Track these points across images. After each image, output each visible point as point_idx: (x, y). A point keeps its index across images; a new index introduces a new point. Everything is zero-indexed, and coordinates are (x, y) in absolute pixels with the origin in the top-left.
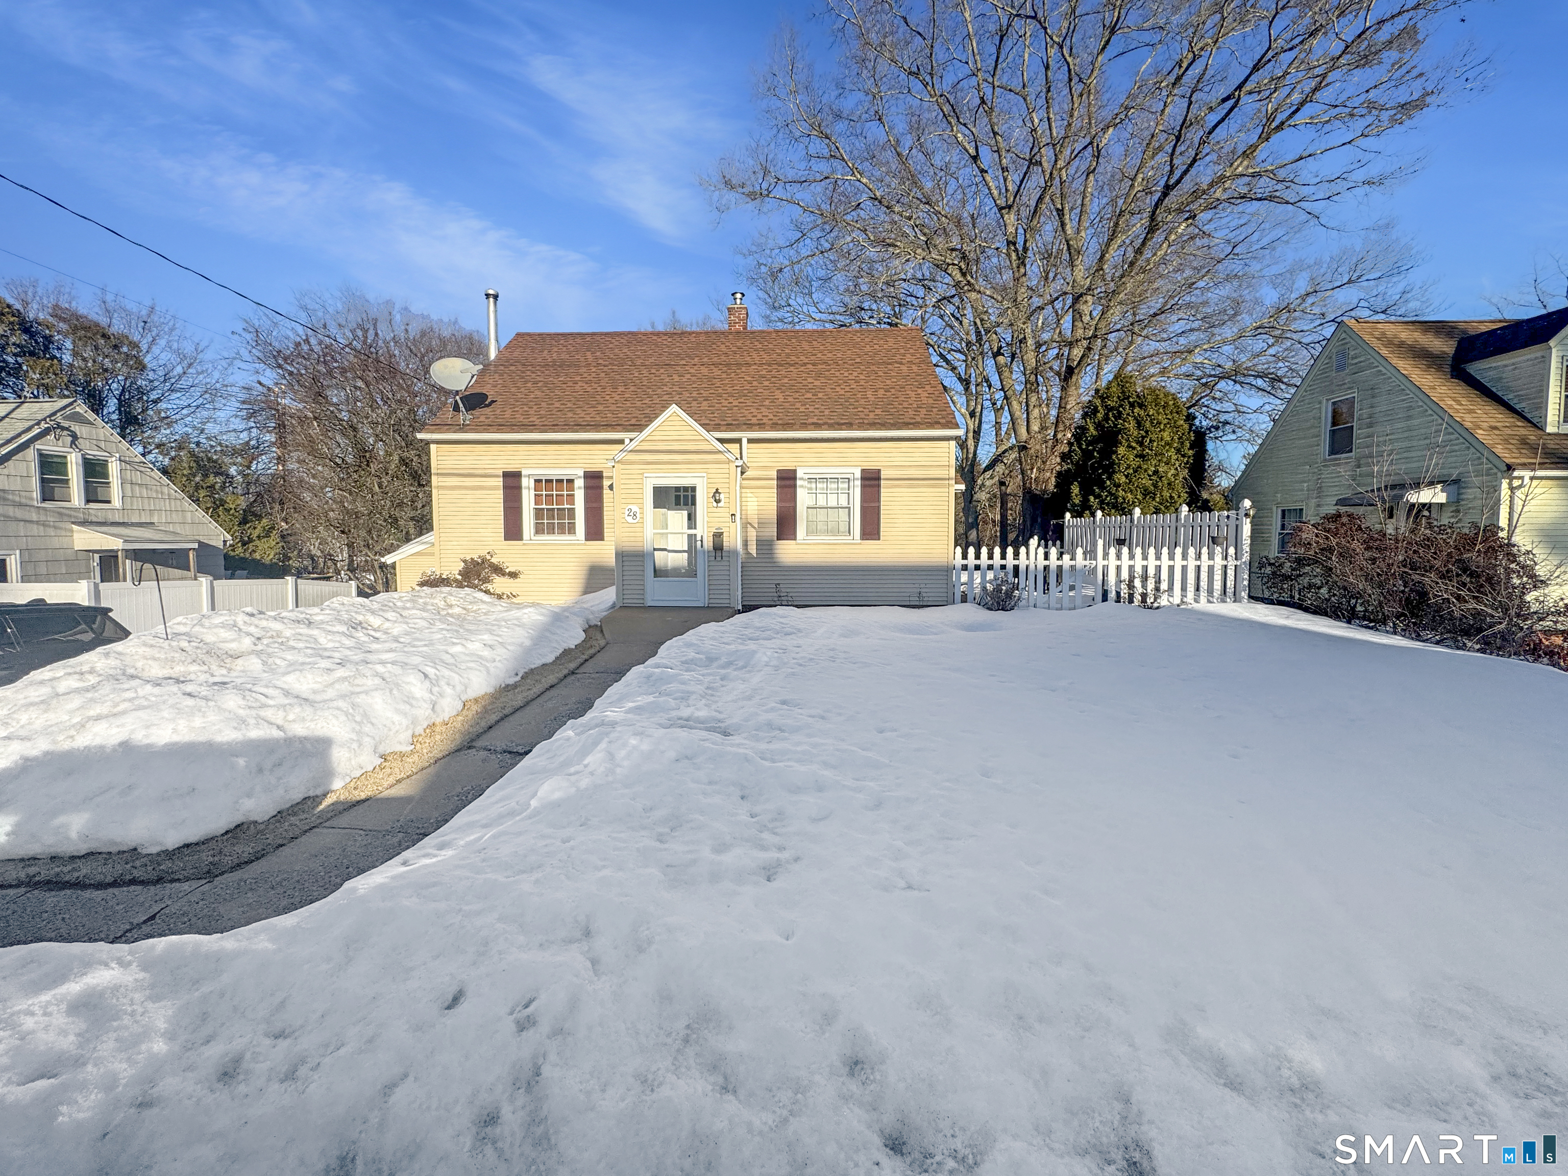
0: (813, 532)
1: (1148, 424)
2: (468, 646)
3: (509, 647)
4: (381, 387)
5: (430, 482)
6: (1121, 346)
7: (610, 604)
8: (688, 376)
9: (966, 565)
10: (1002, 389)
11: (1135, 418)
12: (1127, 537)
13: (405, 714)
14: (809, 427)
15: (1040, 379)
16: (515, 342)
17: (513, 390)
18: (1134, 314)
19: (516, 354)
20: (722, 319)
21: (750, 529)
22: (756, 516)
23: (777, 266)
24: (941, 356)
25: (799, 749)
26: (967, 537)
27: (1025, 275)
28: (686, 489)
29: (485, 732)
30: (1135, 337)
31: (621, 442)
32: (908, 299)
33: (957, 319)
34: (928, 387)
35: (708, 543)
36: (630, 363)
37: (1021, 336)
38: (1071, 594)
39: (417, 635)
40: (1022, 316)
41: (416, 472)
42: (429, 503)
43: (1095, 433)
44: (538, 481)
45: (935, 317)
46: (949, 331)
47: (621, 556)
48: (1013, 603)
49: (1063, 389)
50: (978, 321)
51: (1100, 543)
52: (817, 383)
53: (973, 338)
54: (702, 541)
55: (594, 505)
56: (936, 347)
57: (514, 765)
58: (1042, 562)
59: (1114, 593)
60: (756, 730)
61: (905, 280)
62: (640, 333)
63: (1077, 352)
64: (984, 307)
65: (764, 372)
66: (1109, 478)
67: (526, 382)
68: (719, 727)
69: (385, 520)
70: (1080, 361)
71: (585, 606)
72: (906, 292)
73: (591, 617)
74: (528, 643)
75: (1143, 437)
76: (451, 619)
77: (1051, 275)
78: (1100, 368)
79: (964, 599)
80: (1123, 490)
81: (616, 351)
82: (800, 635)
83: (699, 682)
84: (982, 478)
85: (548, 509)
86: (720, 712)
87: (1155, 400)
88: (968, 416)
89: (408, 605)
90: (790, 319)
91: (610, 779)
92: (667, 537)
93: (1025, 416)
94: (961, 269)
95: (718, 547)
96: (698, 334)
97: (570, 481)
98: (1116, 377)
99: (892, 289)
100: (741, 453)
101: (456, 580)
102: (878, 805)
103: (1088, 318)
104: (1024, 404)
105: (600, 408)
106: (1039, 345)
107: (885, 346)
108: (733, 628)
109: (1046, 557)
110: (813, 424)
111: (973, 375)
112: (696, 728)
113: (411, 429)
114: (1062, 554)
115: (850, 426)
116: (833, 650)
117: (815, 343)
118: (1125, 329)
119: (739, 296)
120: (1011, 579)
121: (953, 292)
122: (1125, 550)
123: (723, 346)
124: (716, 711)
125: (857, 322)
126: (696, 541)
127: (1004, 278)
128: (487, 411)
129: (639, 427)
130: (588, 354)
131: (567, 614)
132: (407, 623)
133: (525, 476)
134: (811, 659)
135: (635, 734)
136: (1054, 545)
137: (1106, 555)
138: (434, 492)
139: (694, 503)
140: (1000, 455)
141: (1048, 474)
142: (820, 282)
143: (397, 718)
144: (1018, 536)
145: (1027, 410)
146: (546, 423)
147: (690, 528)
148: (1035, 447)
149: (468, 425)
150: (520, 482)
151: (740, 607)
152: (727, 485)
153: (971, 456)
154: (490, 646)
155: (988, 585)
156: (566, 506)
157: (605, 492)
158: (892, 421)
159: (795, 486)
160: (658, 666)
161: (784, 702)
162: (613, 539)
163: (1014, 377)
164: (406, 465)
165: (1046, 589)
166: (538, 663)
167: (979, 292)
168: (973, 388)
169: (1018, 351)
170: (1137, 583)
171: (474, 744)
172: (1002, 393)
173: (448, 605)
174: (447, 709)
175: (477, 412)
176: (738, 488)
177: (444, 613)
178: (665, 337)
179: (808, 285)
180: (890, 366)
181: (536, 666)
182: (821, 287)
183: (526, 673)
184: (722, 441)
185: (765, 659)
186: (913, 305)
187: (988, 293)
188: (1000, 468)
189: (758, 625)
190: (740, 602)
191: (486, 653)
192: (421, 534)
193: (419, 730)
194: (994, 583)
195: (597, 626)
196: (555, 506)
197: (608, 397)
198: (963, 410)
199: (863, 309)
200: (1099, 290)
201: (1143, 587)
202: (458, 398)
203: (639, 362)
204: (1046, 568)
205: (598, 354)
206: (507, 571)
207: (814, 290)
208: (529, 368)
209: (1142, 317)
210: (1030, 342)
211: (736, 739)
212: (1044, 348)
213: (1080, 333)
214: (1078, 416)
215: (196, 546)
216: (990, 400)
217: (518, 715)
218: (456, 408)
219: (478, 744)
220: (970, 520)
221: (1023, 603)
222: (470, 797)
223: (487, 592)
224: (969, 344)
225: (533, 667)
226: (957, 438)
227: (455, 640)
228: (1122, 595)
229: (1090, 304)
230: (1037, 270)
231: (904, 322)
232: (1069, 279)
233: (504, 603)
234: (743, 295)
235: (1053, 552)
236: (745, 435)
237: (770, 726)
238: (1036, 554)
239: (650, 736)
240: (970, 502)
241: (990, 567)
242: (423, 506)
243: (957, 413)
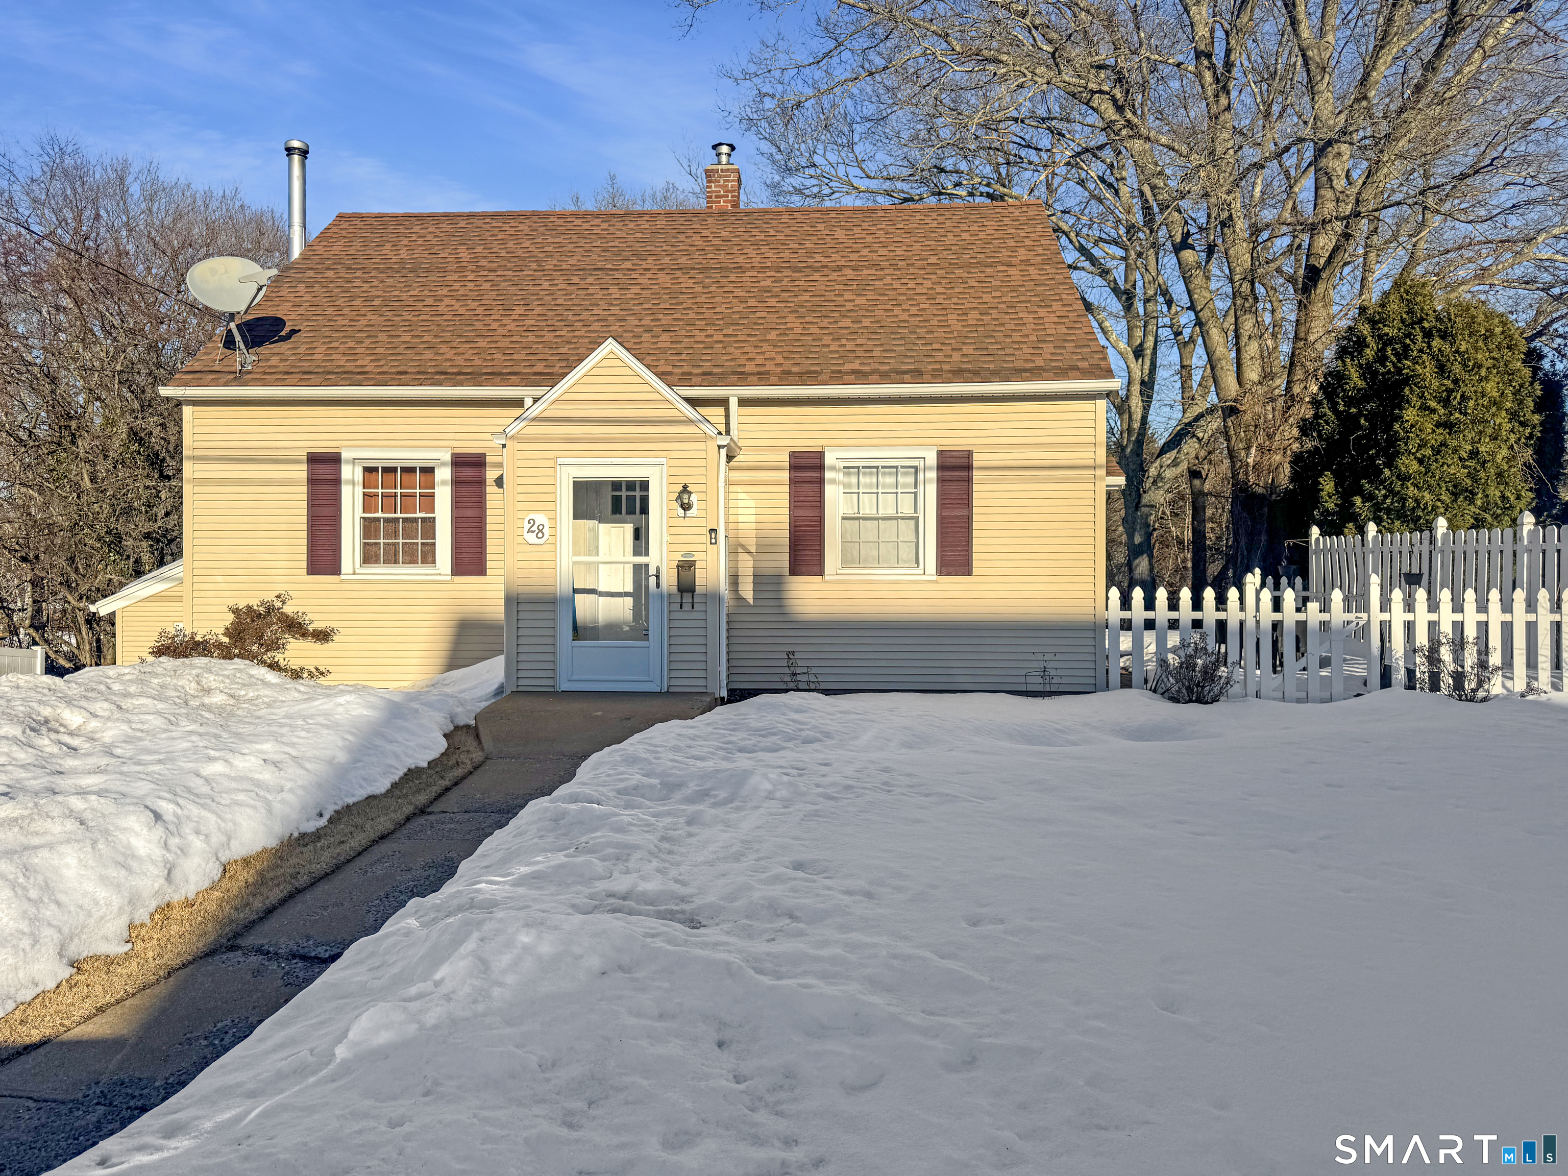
0: (853, 562)
1: (1457, 368)
2: (236, 763)
3: (308, 766)
4: (101, 307)
5: (180, 470)
6: (1406, 229)
7: (496, 686)
8: (636, 289)
9: (1130, 621)
10: (1192, 307)
11: (1434, 357)
12: (1425, 570)
13: (118, 887)
14: (847, 378)
15: (1260, 290)
16: (335, 229)
17: (330, 311)
18: (1426, 176)
19: (336, 249)
20: (697, 189)
21: (743, 556)
22: (753, 534)
23: (792, 99)
24: (1082, 250)
25: (824, 953)
26: (1131, 570)
27: (1228, 108)
28: (631, 485)
29: (261, 919)
30: (1428, 215)
31: (518, 403)
32: (1023, 152)
33: (1110, 186)
34: (1056, 306)
35: (669, 580)
36: (534, 266)
37: (1225, 215)
38: (1324, 673)
39: (146, 743)
40: (1226, 181)
41: (157, 455)
42: (177, 508)
43: (1361, 384)
44: (368, 470)
45: (1071, 183)
46: (1095, 208)
47: (514, 601)
48: (1216, 690)
49: (1301, 306)
50: (1146, 189)
51: (1375, 580)
52: (860, 301)
53: (1138, 218)
54: (658, 577)
55: (470, 513)
56: (1072, 235)
57: (309, 981)
58: (1268, 615)
59: (1403, 671)
60: (748, 917)
61: (1016, 120)
62: (553, 214)
63: (1325, 242)
64: (1156, 164)
65: (768, 283)
66: (1390, 464)
67: (352, 299)
68: (683, 912)
69: (99, 539)
70: (1330, 258)
71: (448, 690)
72: (1018, 140)
73: (459, 710)
74: (342, 757)
75: (1450, 391)
76: (207, 715)
77: (1276, 109)
78: (1366, 269)
79: (1126, 682)
80: (1416, 486)
81: (511, 244)
82: (829, 742)
83: (648, 827)
84: (1157, 464)
85: (387, 520)
86: (684, 884)
87: (1469, 325)
88: (1131, 356)
89: (132, 689)
90: (815, 190)
91: (480, 1007)
92: (597, 570)
93: (1233, 354)
94: (1114, 100)
95: (686, 588)
96: (653, 215)
97: (428, 471)
98: (1396, 285)
99: (994, 136)
100: (727, 424)
101: (219, 645)
102: (971, 1061)
103: (1343, 182)
104: (1231, 334)
105: (482, 343)
106: (1255, 231)
107: (982, 235)
108: (710, 729)
109: (1277, 605)
110: (854, 372)
111: (1139, 284)
112: (640, 913)
113: (150, 380)
114: (1305, 600)
115: (917, 376)
116: (886, 770)
117: (857, 230)
118: (1410, 201)
119: (725, 149)
120: (1211, 644)
121: (1102, 139)
122: (1421, 595)
123: (696, 237)
124: (677, 881)
125: (933, 194)
126: (648, 576)
127: (1192, 114)
128: (283, 347)
129: (551, 379)
130: (462, 249)
131: (414, 705)
132: (129, 722)
133: (347, 462)
134: (848, 788)
135: (527, 925)
136: (1291, 585)
137: (1385, 605)
138: (187, 489)
139: (645, 510)
140: (1189, 424)
141: (1278, 458)
142: (868, 125)
143: (102, 894)
144: (1225, 569)
145: (1237, 343)
146: (385, 369)
147: (637, 553)
148: (1251, 409)
149: (249, 372)
150: (338, 471)
151: (724, 693)
152: (702, 479)
153: (1136, 425)
154: (275, 764)
155: (1170, 656)
156: (419, 515)
157: (488, 489)
158: (992, 366)
159: (822, 481)
160: (574, 799)
161: (799, 866)
162: (501, 572)
163: (1213, 285)
164: (141, 441)
165: (1277, 664)
166: (360, 794)
167: (1148, 139)
168: (1139, 307)
169: (1219, 241)
170: (1446, 654)
171: (240, 941)
172: (1192, 315)
173: (203, 690)
174: (193, 878)
175: (266, 350)
176: (722, 484)
177: (194, 703)
178: (597, 221)
179: (846, 129)
180: (988, 270)
181: (355, 800)
182: (869, 133)
183: (337, 812)
184: (694, 402)
185: (768, 786)
186: (1030, 163)
187: (1164, 140)
188: (1190, 447)
189: (754, 724)
190: (724, 683)
191: (267, 775)
192: (161, 563)
193: (142, 915)
194: (1182, 654)
195: (468, 727)
196: (399, 515)
197: (495, 325)
198: (1122, 345)
199: (942, 170)
200: (1361, 133)
201: (1455, 660)
202: (232, 325)
203: (550, 264)
204: (1276, 626)
205: (479, 249)
206: (311, 628)
207: (856, 139)
208: (359, 274)
209: (1440, 180)
210: (1241, 225)
211: (711, 934)
212: (1265, 235)
213: (1329, 208)
214: (1329, 354)
216: (1171, 327)
217: (323, 888)
218: (229, 343)
219: (249, 941)
220: (1138, 539)
221: (1236, 689)
222: (227, 1041)
223: (274, 666)
224: (1131, 229)
225: (351, 801)
226: (1108, 395)
227: (212, 753)
228: (1418, 675)
229: (1345, 158)
230: (1249, 100)
231: (1015, 191)
232: (1309, 116)
233: (302, 686)
234: (733, 148)
235: (1289, 597)
236: (734, 393)
237: (773, 909)
238: (1258, 600)
239: (556, 928)
240: (1137, 507)
241: (1174, 625)
242: (167, 514)
243: (1110, 351)
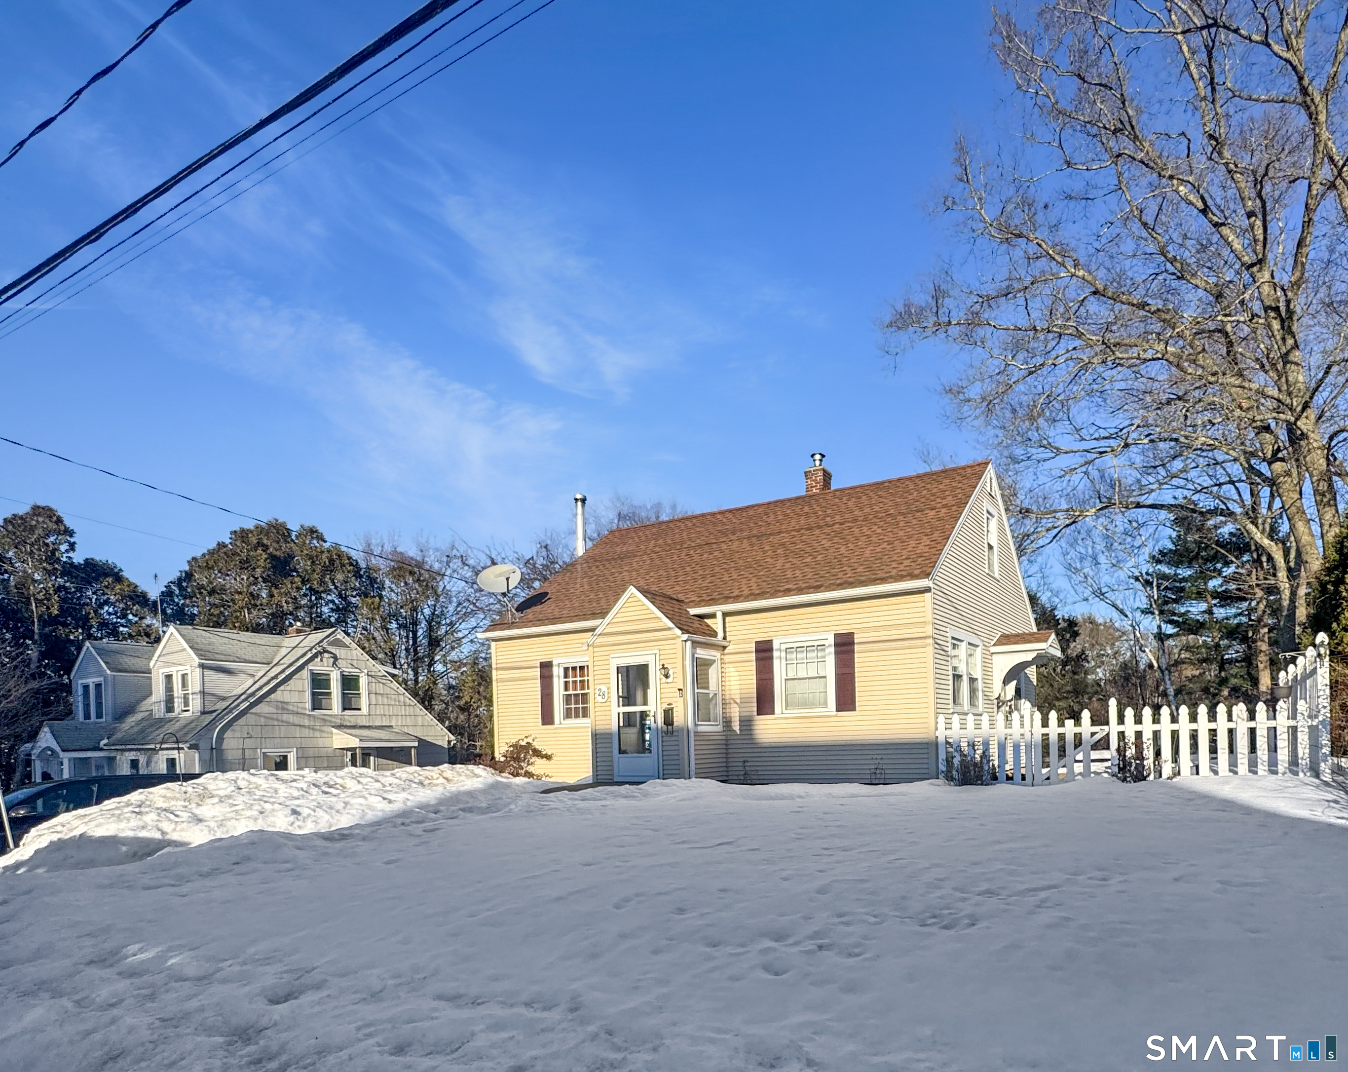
0: (790, 706)
14: (780, 594)
16: (604, 539)
17: (571, 586)
19: (597, 551)
21: (734, 706)
22: (739, 692)
44: (565, 669)
47: (595, 734)
54: (655, 717)
65: (787, 540)
67: (585, 577)
85: (575, 695)
95: (669, 724)
110: (784, 591)
119: (818, 457)
122: (1147, 712)
126: (650, 717)
128: (539, 607)
133: (556, 665)
146: (570, 615)
150: (551, 671)
152: (675, 661)
158: (864, 578)
159: (771, 658)
175: (531, 610)
176: (686, 663)
196: (579, 692)
206: (545, 753)
215: (416, 744)
234: (823, 456)
235: (1053, 717)
236: (722, 609)
238: (1032, 720)
